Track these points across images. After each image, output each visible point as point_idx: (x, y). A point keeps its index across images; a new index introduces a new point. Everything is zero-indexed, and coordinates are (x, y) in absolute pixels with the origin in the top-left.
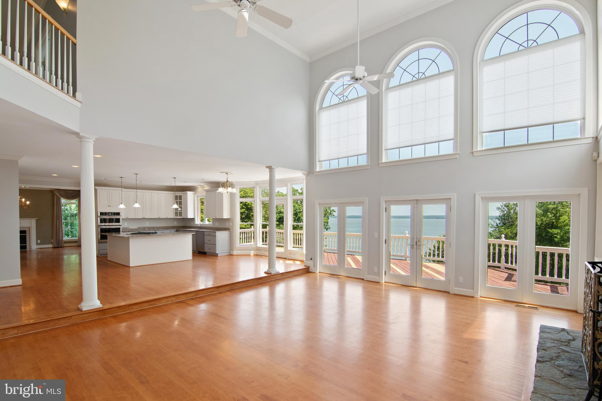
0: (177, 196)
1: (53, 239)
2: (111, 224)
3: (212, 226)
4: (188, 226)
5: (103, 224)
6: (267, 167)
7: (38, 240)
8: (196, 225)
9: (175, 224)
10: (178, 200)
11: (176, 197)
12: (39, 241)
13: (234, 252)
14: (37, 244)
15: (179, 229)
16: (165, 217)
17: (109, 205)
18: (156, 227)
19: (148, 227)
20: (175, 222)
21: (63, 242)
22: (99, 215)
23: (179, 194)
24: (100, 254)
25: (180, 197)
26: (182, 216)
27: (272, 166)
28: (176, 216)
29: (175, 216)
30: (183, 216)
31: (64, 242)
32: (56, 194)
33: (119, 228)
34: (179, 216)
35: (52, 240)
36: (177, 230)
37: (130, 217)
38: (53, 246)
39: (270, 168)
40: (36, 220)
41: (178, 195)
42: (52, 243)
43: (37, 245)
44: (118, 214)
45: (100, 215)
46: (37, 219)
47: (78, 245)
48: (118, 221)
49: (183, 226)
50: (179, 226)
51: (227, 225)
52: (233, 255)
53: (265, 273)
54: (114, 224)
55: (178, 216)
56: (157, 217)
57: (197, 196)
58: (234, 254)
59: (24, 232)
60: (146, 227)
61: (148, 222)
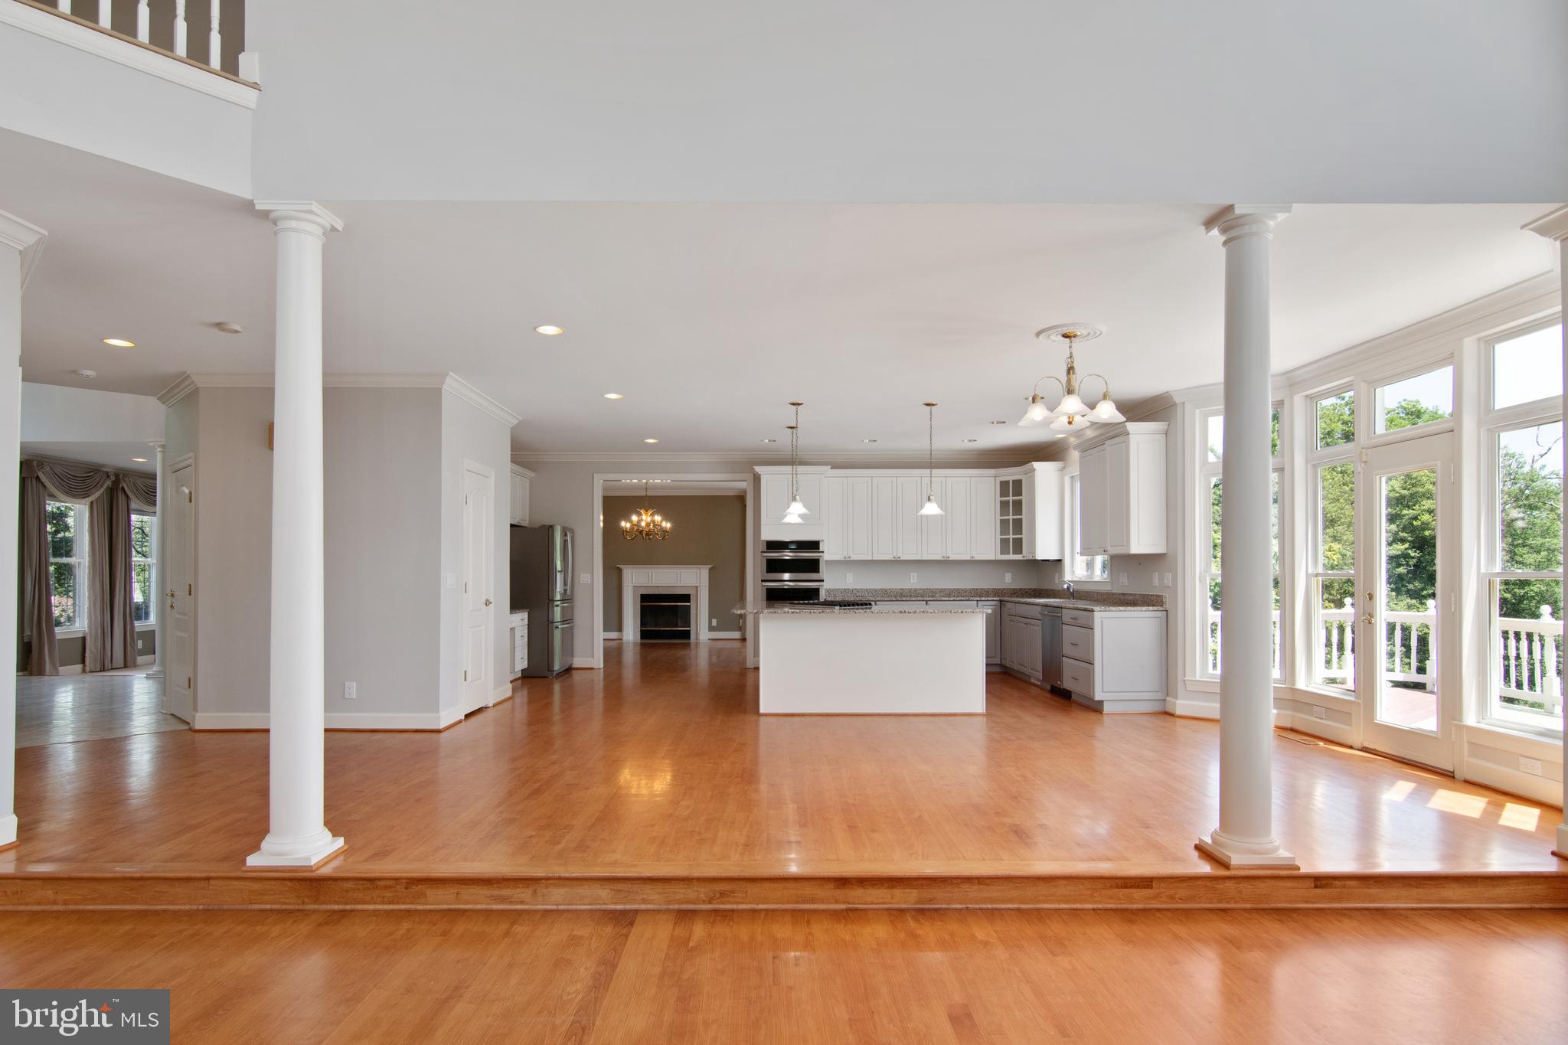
0: (1008, 482)
4: (1047, 590)
5: (775, 576)
6: (1209, 223)
7: (713, 619)
8: (1064, 587)
9: (1007, 581)
10: (1011, 498)
11: (1004, 485)
12: (714, 622)
13: (1179, 702)
14: (711, 629)
16: (968, 558)
18: (941, 590)
19: (916, 590)
20: (1007, 575)
22: (764, 547)
23: (1011, 474)
25: (1018, 484)
26: (1021, 553)
27: (1230, 208)
28: (1004, 552)
29: (1001, 554)
30: (1026, 555)
33: (817, 591)
34: (1014, 553)
37: (854, 557)
38: (741, 635)
39: (1222, 218)
40: (710, 569)
41: (1010, 479)
42: (741, 630)
43: (709, 631)
44: (814, 545)
45: (767, 549)
46: (710, 566)
48: (813, 566)
49: (1034, 590)
50: (1021, 590)
51: (1155, 583)
52: (1173, 715)
53: (1202, 850)
54: (803, 576)
55: (1009, 553)
56: (939, 557)
57: (1071, 478)
58: (1178, 712)
59: (686, 598)
60: (910, 590)
61: (915, 574)
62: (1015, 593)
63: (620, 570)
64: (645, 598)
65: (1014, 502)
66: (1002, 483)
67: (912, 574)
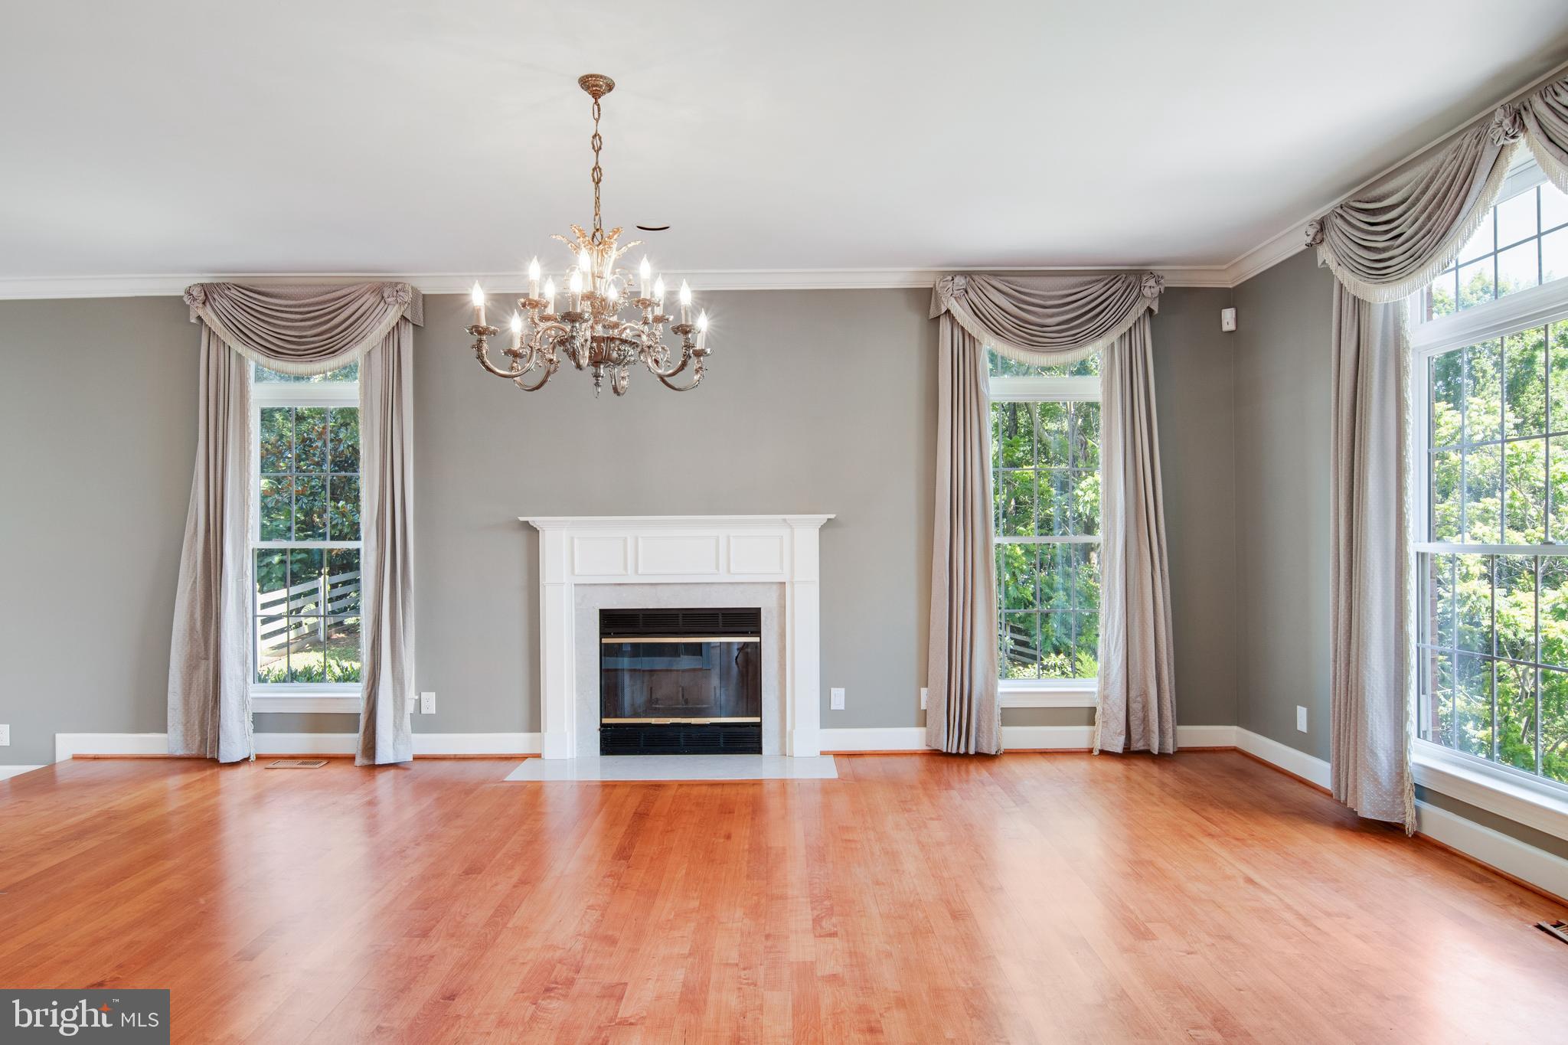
1: (927, 686)
7: (834, 690)
12: (838, 698)
14: (830, 719)
21: (997, 712)
31: (1005, 711)
32: (948, 311)
35: (924, 691)
38: (928, 735)
40: (822, 529)
42: (923, 720)
43: (821, 727)
46: (823, 518)
47: (1098, 746)
59: (747, 620)
63: (532, 531)
64: (613, 621)
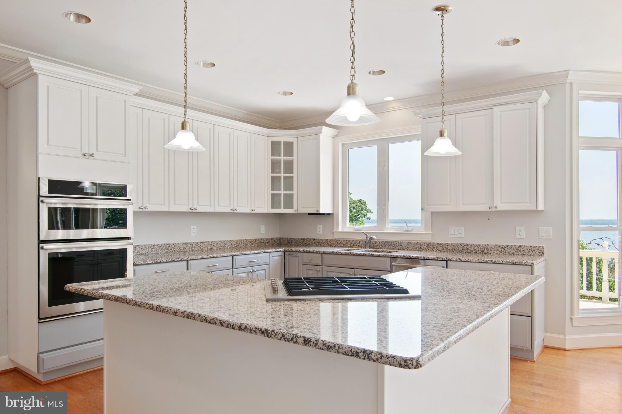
0: (279, 143)
2: (85, 233)
3: (428, 239)
4: (304, 239)
5: (60, 234)
8: (337, 237)
9: (262, 232)
10: (282, 158)
11: (275, 146)
13: (567, 337)
15: (294, 249)
16: (249, 211)
17: (85, 151)
18: (218, 243)
19: (197, 243)
20: (261, 226)
22: (44, 190)
23: (283, 136)
24: (44, 373)
25: (289, 146)
26: (292, 208)
28: (273, 207)
33: (123, 253)
34: (285, 207)
36: (285, 252)
37: (151, 209)
41: (283, 140)
44: (119, 190)
45: (49, 192)
49: (280, 239)
50: (271, 239)
52: (564, 350)
54: (100, 233)
55: (280, 208)
57: (343, 144)
58: (567, 347)
60: (192, 244)
61: (195, 227)
62: (268, 242)
65: (286, 162)
66: (273, 143)
67: (192, 227)
